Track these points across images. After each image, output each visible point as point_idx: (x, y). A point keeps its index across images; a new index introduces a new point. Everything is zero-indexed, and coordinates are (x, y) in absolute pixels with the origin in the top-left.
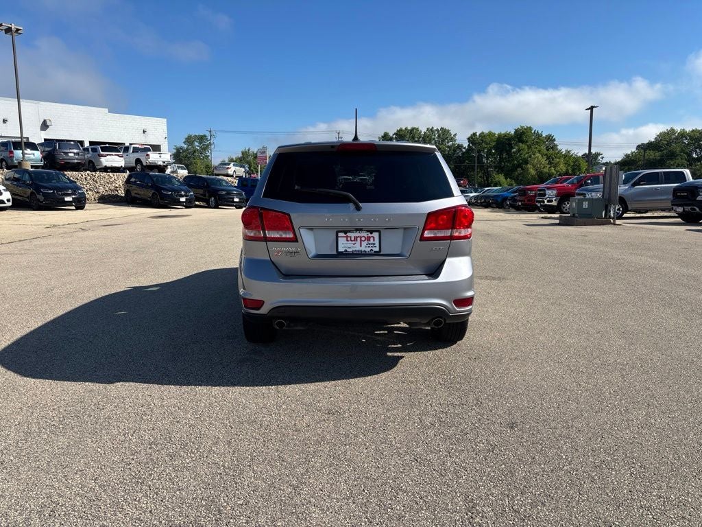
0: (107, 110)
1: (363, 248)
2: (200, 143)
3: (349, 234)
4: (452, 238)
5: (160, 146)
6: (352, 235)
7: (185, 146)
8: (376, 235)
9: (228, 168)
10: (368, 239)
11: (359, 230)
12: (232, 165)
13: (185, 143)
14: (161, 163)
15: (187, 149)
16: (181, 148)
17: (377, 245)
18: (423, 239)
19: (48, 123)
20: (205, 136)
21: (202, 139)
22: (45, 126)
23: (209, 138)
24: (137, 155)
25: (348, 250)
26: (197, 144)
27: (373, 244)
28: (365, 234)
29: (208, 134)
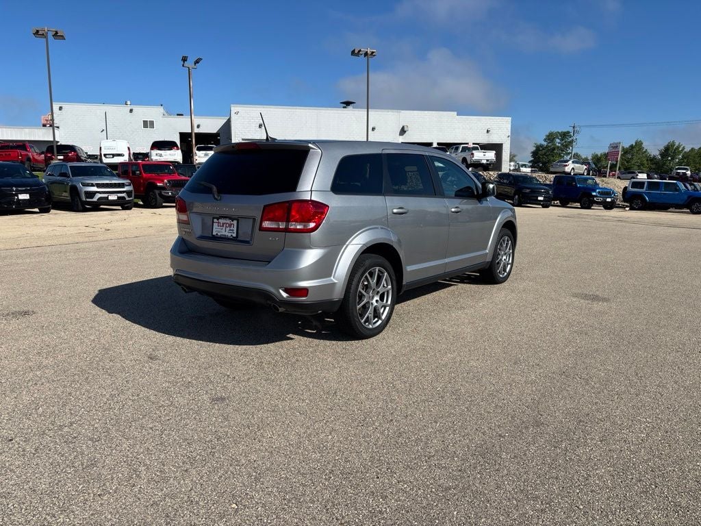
0: (456, 113)
1: (226, 234)
2: (562, 140)
3: (220, 220)
4: (287, 230)
5: (502, 144)
6: (221, 221)
7: (545, 144)
8: (235, 222)
9: (566, 165)
10: (230, 225)
11: (225, 217)
12: (570, 162)
13: (545, 140)
14: (484, 162)
15: (547, 147)
16: (541, 146)
17: (235, 231)
18: (262, 229)
19: (406, 129)
20: (569, 132)
21: (565, 135)
22: (403, 131)
23: (572, 134)
24: (464, 155)
25: (219, 234)
26: (558, 141)
27: (233, 230)
28: (228, 221)
29: (571, 130)
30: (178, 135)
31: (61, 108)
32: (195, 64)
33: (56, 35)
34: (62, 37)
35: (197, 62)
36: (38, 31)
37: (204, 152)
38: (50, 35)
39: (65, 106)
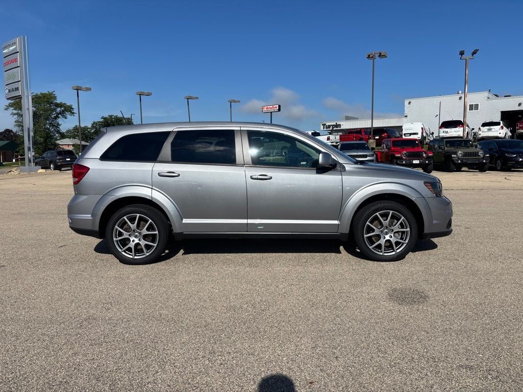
30: (500, 114)
31: (410, 103)
32: (473, 55)
33: (380, 55)
34: (385, 56)
35: (474, 53)
36: (369, 56)
37: (488, 127)
38: (377, 55)
39: (413, 101)
